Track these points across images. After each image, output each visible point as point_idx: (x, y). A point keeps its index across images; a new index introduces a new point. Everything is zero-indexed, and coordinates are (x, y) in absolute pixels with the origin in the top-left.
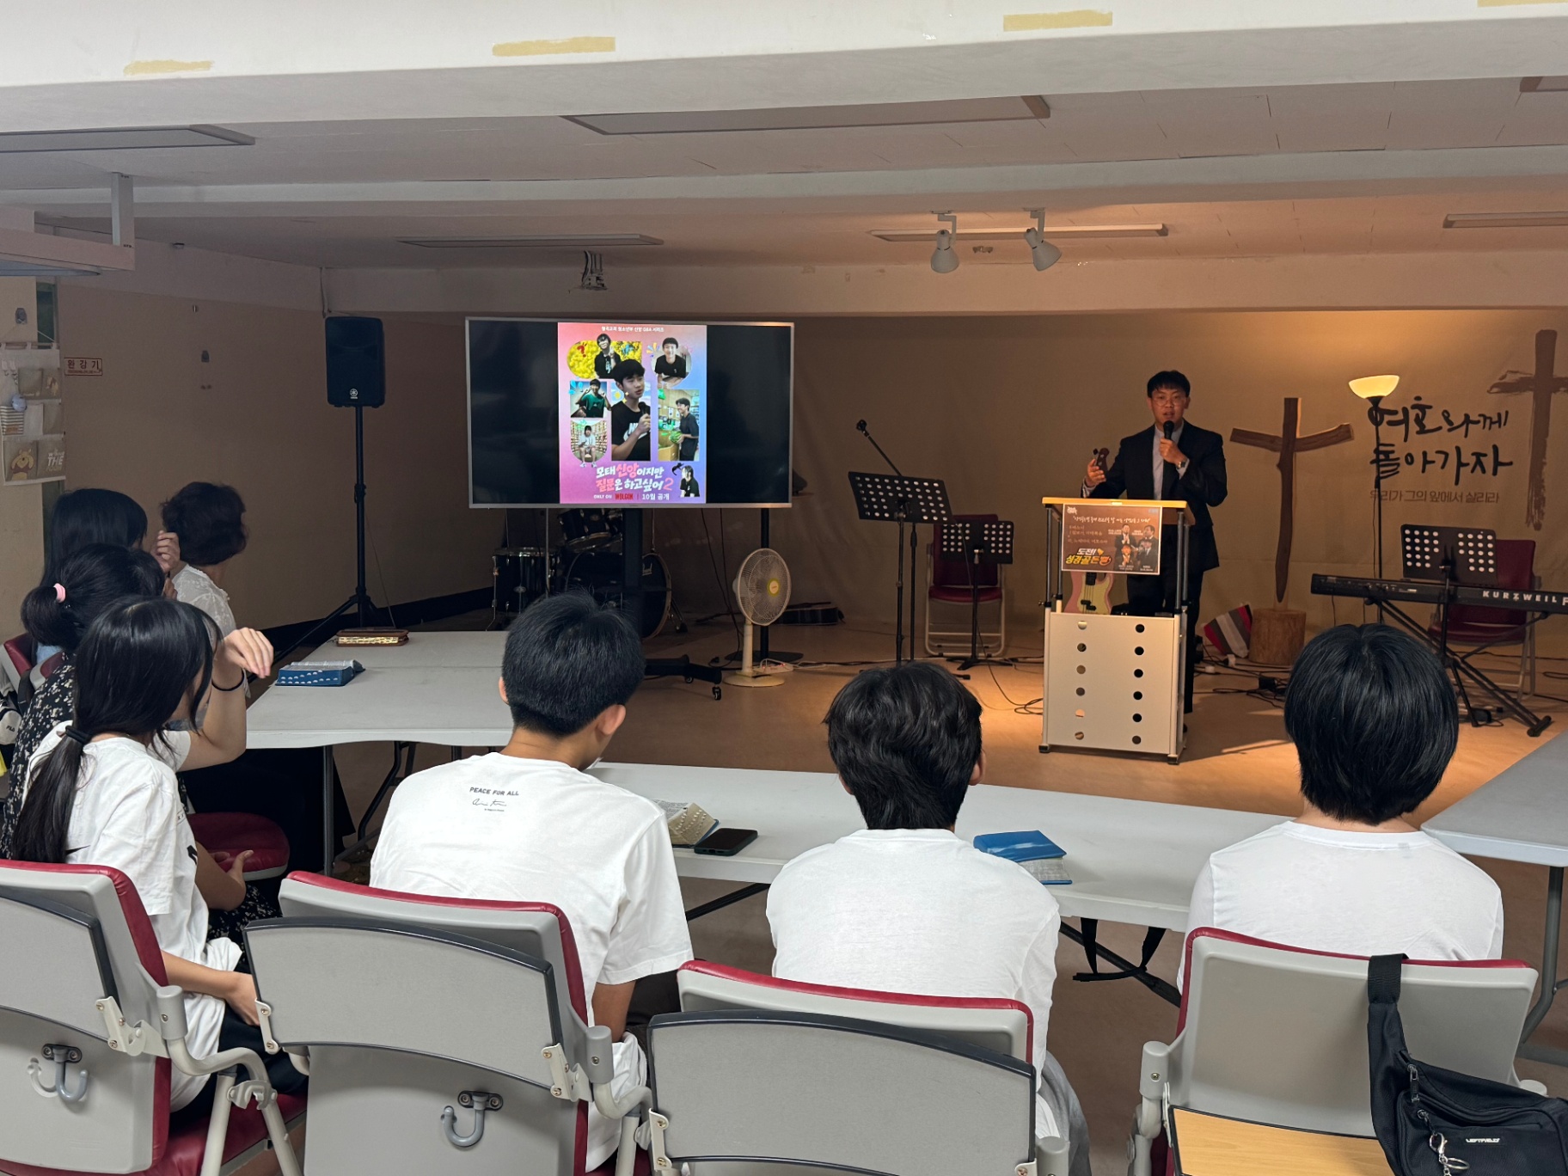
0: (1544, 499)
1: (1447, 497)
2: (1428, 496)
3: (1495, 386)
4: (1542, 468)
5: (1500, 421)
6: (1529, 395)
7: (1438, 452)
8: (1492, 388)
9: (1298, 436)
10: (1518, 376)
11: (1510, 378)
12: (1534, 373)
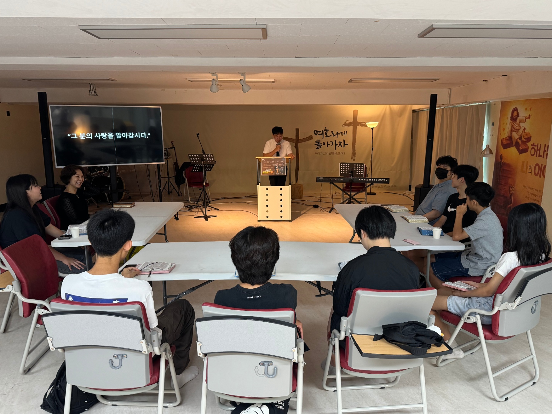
0: (355, 153)
1: (333, 153)
2: (329, 153)
3: (344, 124)
4: (355, 145)
5: (345, 133)
6: (352, 126)
7: (331, 142)
9: (299, 139)
10: (349, 122)
11: (347, 122)
12: (353, 121)
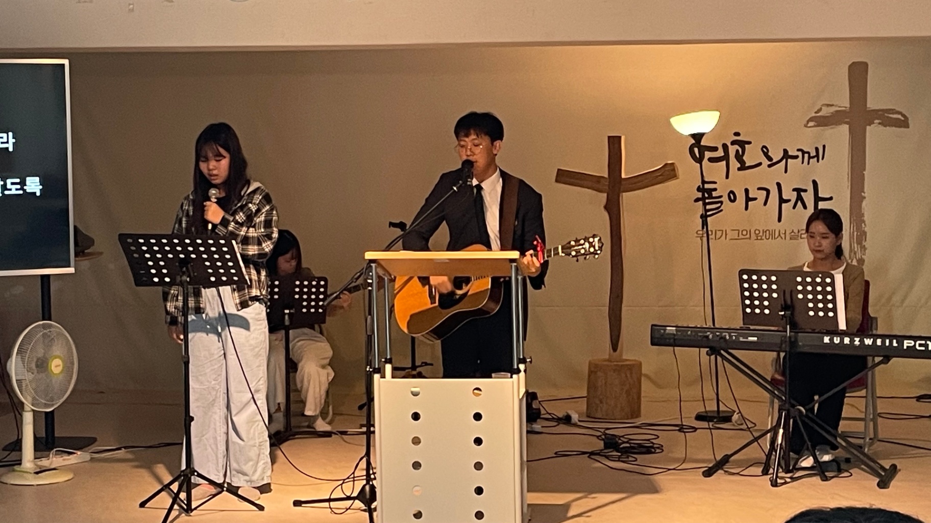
1: (771, 235)
2: (753, 234)
3: (811, 120)
5: (818, 155)
6: (845, 128)
7: (759, 189)
8: (808, 122)
9: (623, 175)
10: (833, 109)
11: (825, 112)
12: (848, 105)
